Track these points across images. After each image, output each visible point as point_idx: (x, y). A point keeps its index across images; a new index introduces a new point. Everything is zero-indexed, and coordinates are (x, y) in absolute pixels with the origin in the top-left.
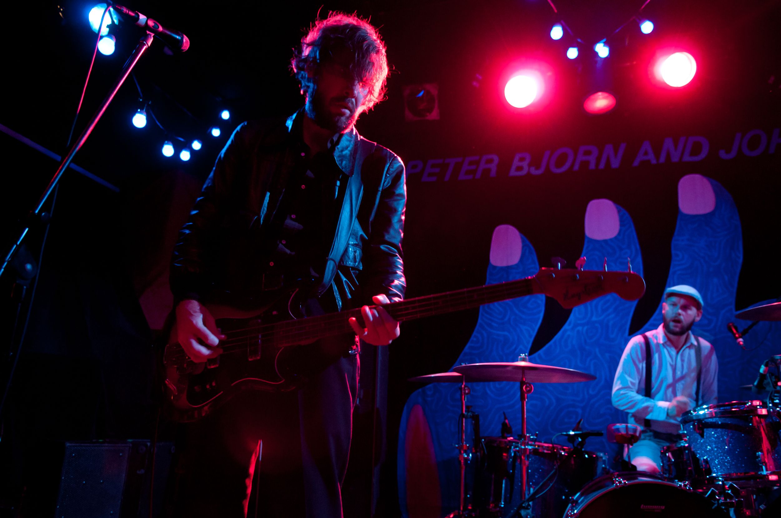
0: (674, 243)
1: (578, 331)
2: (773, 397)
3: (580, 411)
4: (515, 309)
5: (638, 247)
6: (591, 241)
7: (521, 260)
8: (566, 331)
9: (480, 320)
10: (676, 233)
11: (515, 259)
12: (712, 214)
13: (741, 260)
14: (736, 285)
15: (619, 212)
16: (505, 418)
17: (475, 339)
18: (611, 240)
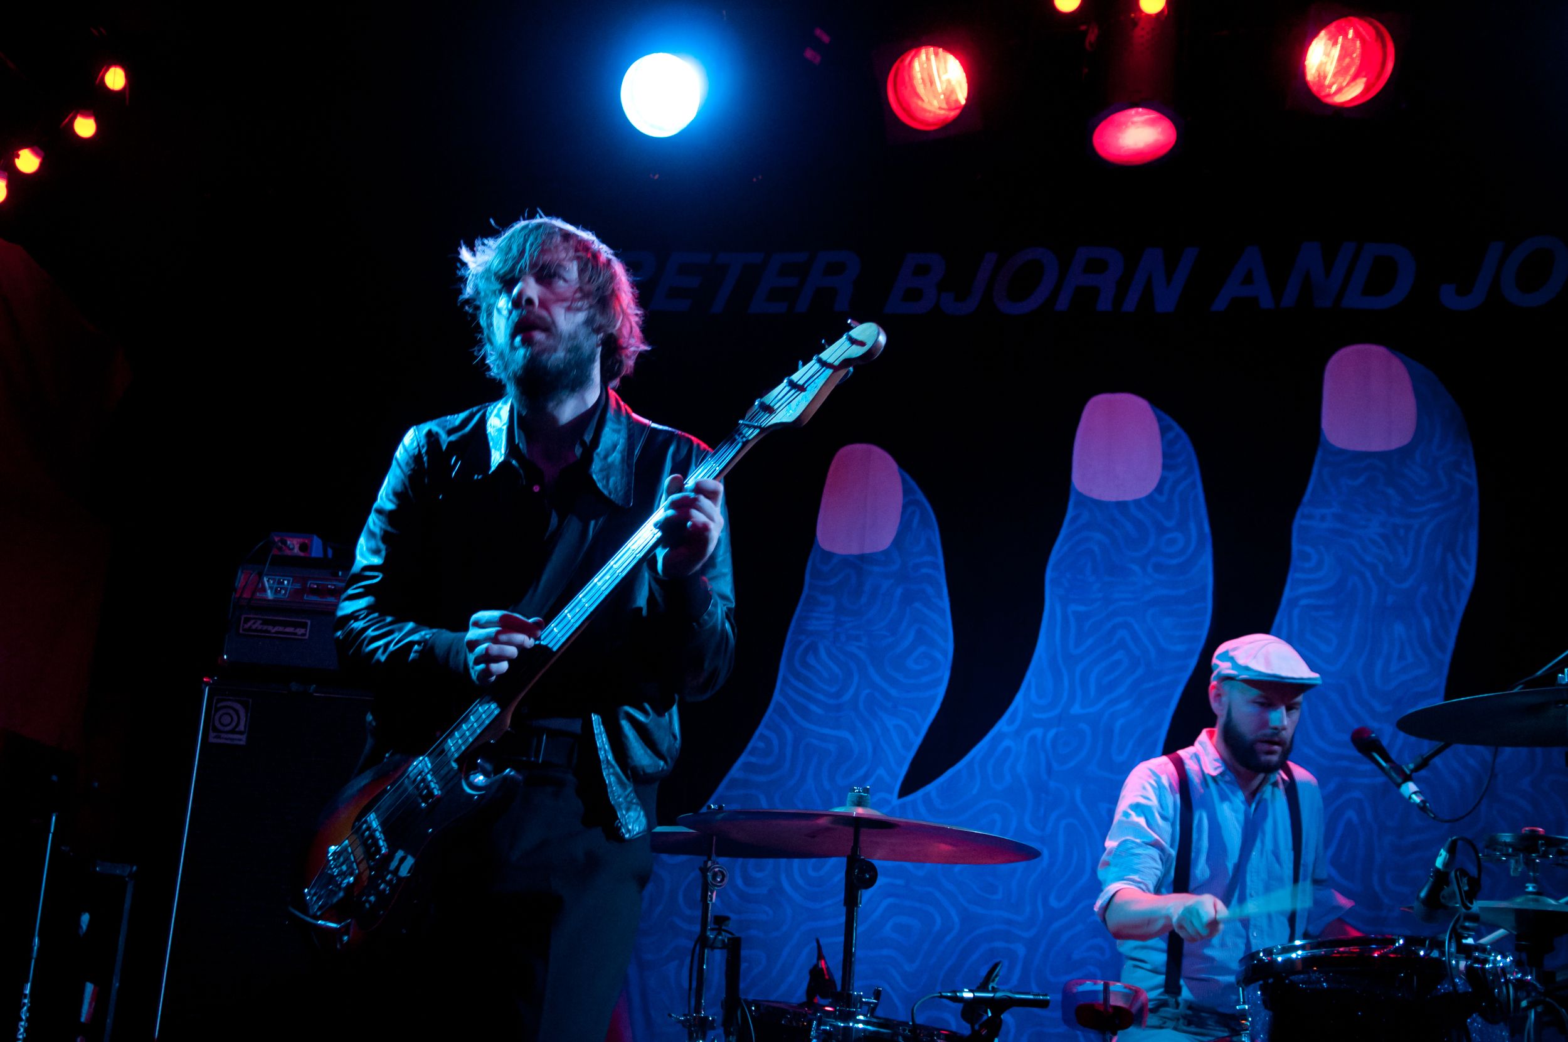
0: (1298, 523)
1: (1033, 740)
2: (1460, 930)
3: (1021, 950)
4: (871, 670)
5: (1207, 528)
6: (1085, 501)
7: (898, 542)
8: (1001, 736)
9: (777, 696)
10: (1306, 498)
11: (883, 538)
12: (1404, 453)
13: (1469, 582)
14: (1451, 644)
15: (1164, 430)
16: (820, 956)
17: (761, 745)
18: (1137, 502)
